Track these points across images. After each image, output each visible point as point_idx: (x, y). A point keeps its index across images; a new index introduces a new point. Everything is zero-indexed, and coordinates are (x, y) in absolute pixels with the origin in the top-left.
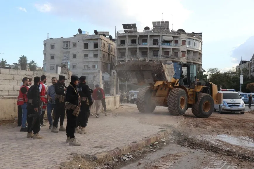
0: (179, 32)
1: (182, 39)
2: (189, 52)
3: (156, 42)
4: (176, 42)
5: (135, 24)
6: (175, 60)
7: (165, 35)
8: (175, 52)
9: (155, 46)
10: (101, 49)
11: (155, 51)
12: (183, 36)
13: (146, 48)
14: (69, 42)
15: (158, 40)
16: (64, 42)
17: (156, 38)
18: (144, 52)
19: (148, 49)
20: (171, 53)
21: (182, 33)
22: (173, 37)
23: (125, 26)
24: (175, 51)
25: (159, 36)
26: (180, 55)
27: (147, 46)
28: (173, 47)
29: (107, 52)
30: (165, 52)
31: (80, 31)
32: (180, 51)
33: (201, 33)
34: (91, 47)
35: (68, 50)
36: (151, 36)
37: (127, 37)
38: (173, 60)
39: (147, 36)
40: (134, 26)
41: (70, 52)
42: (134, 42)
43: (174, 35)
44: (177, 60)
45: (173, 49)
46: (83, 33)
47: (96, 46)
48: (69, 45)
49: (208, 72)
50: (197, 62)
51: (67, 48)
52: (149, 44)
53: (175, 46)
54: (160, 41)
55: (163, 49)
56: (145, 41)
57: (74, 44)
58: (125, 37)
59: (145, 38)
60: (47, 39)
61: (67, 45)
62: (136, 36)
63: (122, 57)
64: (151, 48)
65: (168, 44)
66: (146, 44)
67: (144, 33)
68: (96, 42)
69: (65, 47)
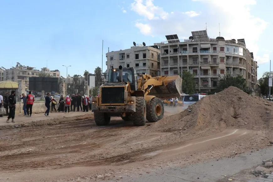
0: (217, 39)
1: (220, 46)
2: (229, 57)
3: (195, 50)
4: (215, 49)
5: (176, 35)
6: (213, 66)
7: (203, 43)
8: (214, 59)
9: (194, 54)
10: (149, 59)
11: (195, 58)
12: (221, 43)
13: (186, 56)
14: (124, 53)
15: (196, 48)
16: (120, 54)
17: (195, 46)
18: (184, 59)
19: (188, 57)
20: (210, 59)
21: (220, 41)
22: (212, 45)
23: (168, 37)
24: (214, 57)
25: (198, 44)
26: (218, 60)
27: (186, 54)
28: (211, 54)
29: (157, 61)
30: (204, 59)
31: (134, 44)
32: (219, 57)
33: (243, 39)
34: (141, 57)
35: (123, 61)
36: (190, 45)
37: (169, 47)
38: (212, 66)
39: (186, 45)
40: (176, 36)
41: (124, 62)
42: (176, 50)
43: (211, 43)
44: (215, 66)
45: (212, 56)
46: (136, 45)
47: (145, 56)
48: (124, 56)
49: (264, 75)
50: (237, 67)
51: (122, 59)
52: (189, 52)
53: (214, 52)
54: (198, 49)
55: (201, 56)
56: (186, 49)
57: (127, 55)
58: (167, 47)
59: (185, 47)
60: (108, 52)
61: (122, 56)
62: (176, 46)
63: (165, 65)
64: (190, 56)
65: (207, 51)
66: (186, 52)
67: (185, 42)
68: (144, 52)
69: (121, 58)
